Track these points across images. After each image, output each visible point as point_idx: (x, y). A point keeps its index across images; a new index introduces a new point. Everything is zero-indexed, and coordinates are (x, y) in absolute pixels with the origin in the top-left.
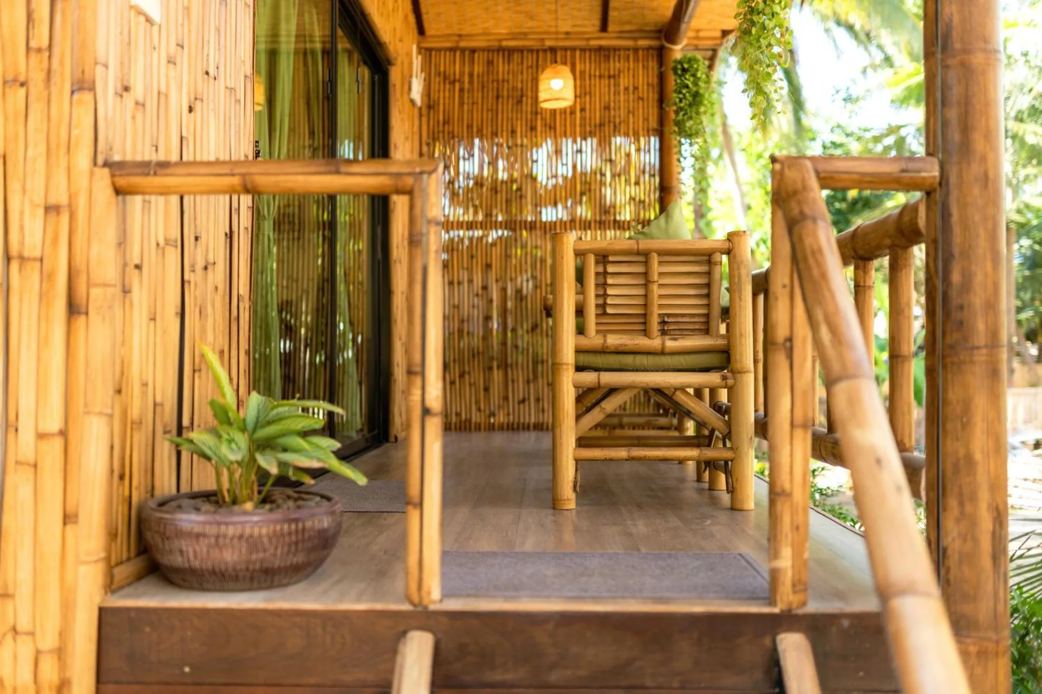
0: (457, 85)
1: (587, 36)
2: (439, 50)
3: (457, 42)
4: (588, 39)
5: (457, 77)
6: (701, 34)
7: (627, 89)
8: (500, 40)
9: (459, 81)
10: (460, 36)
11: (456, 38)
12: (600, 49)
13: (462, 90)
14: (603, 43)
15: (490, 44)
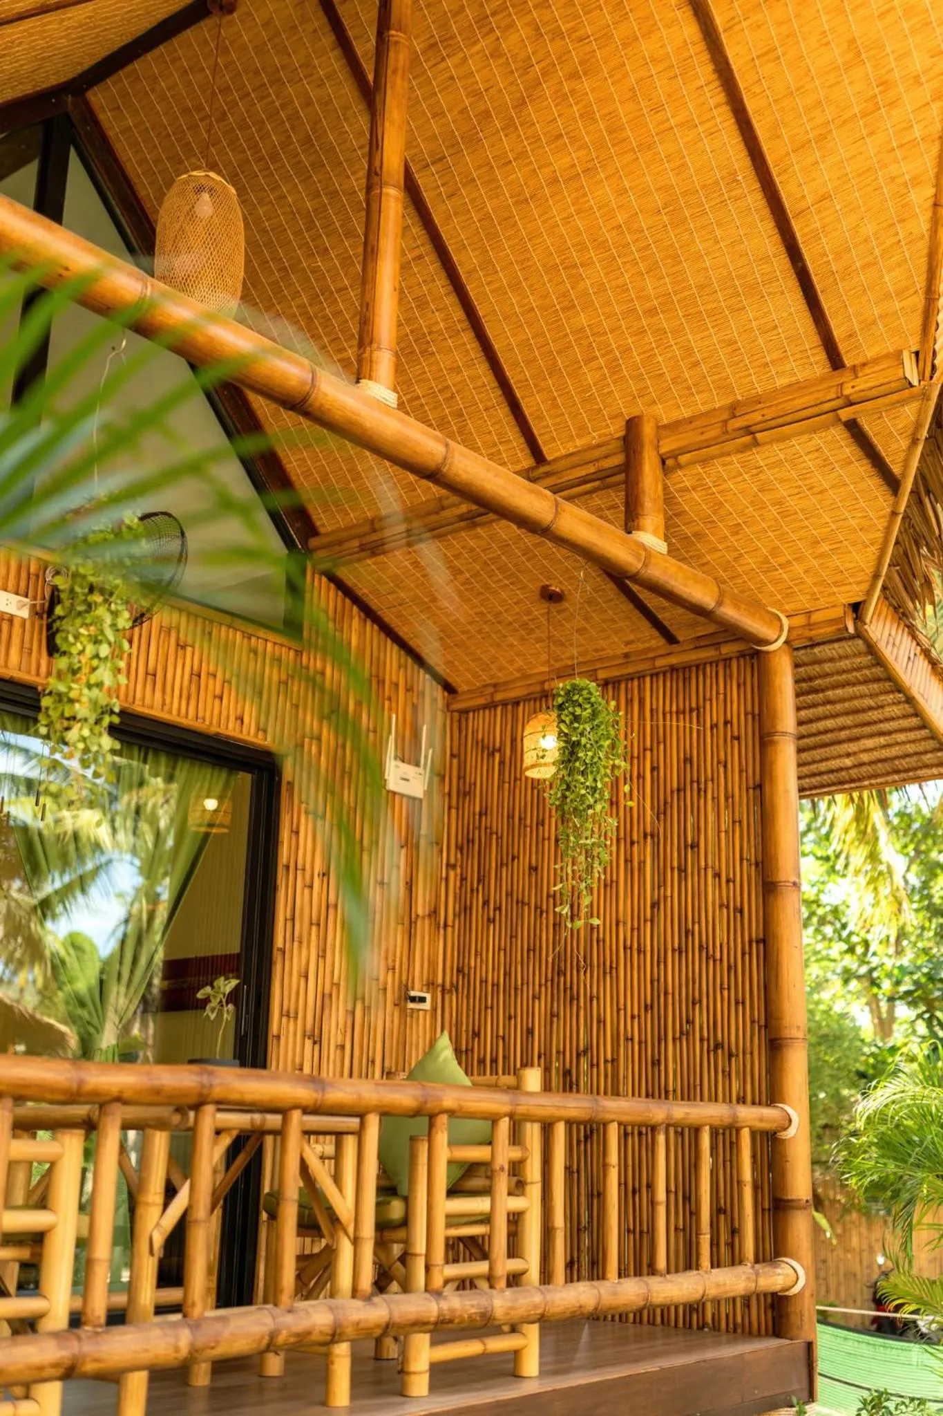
0: (497, 756)
1: (651, 655)
2: (476, 710)
3: (492, 695)
4: (654, 659)
5: (498, 745)
6: (816, 617)
7: (714, 726)
8: (543, 683)
9: (499, 750)
10: (495, 686)
11: (491, 690)
12: (673, 669)
13: (502, 763)
14: (674, 660)
15: (532, 689)
